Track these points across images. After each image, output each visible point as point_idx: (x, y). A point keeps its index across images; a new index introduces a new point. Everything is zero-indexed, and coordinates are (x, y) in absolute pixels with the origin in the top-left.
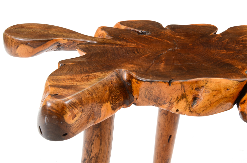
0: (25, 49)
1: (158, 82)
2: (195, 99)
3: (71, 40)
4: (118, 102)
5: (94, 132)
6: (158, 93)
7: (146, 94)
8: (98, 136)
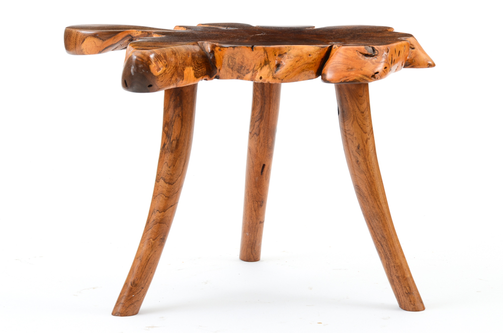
0: (93, 43)
1: (240, 47)
2: (278, 66)
3: (146, 32)
4: (200, 70)
5: (174, 112)
6: (241, 60)
7: (230, 62)
8: (179, 115)
